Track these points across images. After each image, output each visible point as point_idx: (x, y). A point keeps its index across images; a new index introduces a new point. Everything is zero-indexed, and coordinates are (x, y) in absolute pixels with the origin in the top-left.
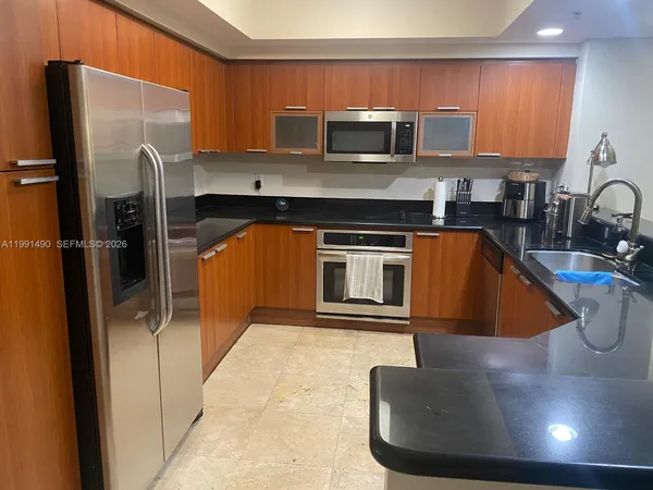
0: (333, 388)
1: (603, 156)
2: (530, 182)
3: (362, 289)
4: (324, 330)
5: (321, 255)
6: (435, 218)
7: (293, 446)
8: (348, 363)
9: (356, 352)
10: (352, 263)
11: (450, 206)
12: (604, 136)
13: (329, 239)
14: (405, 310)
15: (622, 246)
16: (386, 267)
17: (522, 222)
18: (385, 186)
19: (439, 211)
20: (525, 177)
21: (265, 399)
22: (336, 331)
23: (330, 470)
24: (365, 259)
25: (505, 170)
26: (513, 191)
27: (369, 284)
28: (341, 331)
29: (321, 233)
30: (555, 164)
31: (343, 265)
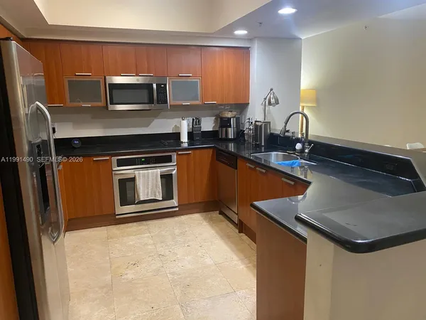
0: (150, 259)
1: (273, 101)
2: (233, 117)
3: (148, 192)
4: (122, 226)
5: (115, 174)
6: (182, 143)
7: (146, 300)
8: (151, 242)
9: (152, 234)
10: (139, 177)
11: (190, 135)
12: (271, 90)
13: (120, 163)
14: (174, 202)
15: (299, 146)
16: (162, 176)
17: (231, 140)
18: (147, 125)
19: (184, 138)
20: (229, 115)
21: (109, 277)
22: (130, 224)
23: (178, 306)
24: (148, 173)
25: (217, 112)
26: (224, 123)
27: (152, 189)
28: (135, 224)
29: (114, 159)
30: (242, 107)
31: (133, 180)
